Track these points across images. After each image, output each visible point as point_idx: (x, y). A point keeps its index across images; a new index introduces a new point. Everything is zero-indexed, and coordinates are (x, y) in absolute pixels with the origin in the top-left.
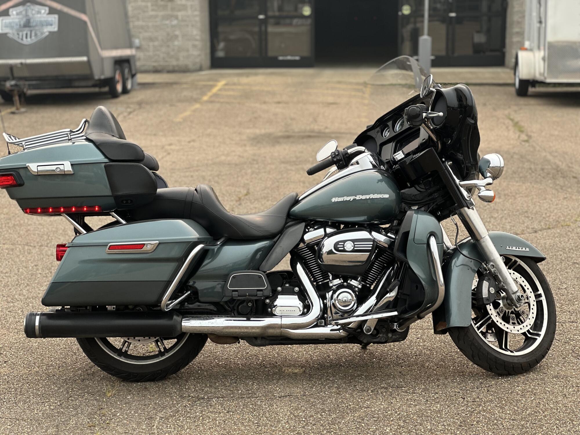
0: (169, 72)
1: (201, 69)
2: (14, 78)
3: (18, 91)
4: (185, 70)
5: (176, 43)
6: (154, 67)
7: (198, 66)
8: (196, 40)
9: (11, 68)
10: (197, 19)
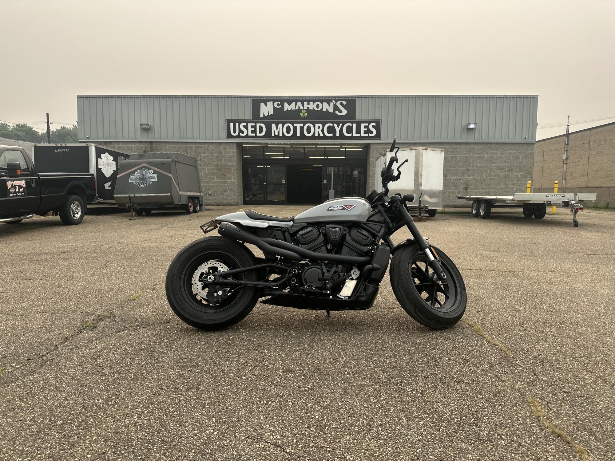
0: (223, 205)
1: (237, 204)
2: (131, 203)
3: (133, 209)
4: (231, 205)
5: (227, 193)
6: (217, 203)
7: (236, 203)
8: (235, 192)
9: (130, 197)
10: (236, 183)
